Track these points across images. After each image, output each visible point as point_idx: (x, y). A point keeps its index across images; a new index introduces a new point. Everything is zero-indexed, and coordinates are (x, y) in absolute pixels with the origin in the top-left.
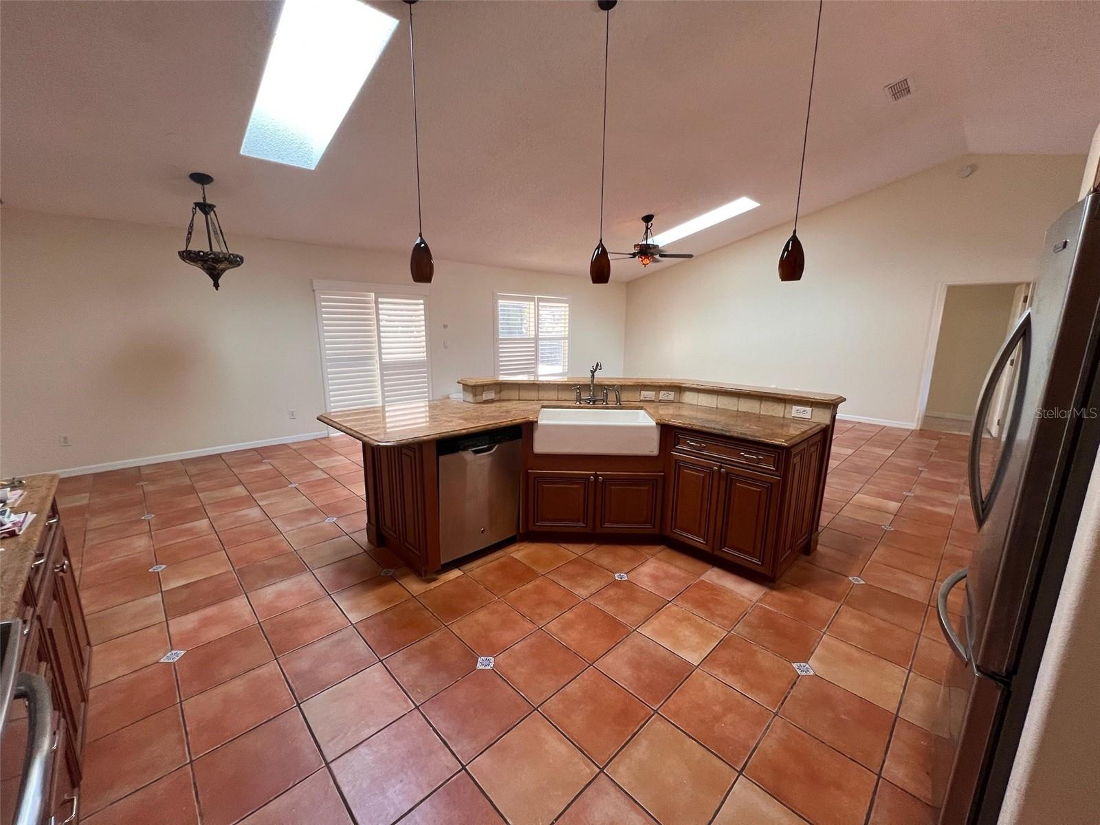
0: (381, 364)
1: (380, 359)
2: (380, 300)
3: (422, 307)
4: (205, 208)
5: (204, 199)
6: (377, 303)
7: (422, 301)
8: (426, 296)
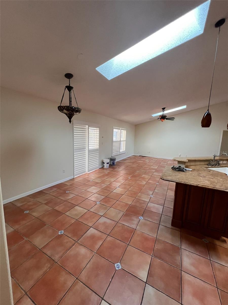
0: (89, 150)
1: (88, 148)
2: (89, 128)
3: (99, 131)
4: (69, 88)
5: (70, 84)
6: (88, 129)
7: (98, 129)
8: (100, 127)
